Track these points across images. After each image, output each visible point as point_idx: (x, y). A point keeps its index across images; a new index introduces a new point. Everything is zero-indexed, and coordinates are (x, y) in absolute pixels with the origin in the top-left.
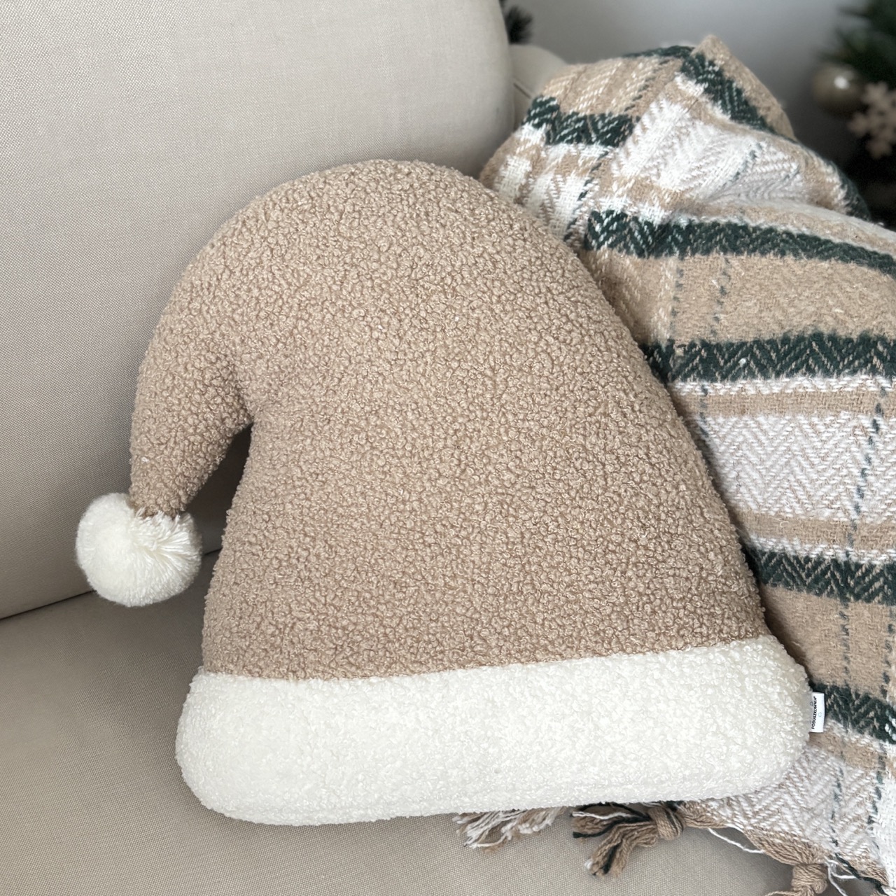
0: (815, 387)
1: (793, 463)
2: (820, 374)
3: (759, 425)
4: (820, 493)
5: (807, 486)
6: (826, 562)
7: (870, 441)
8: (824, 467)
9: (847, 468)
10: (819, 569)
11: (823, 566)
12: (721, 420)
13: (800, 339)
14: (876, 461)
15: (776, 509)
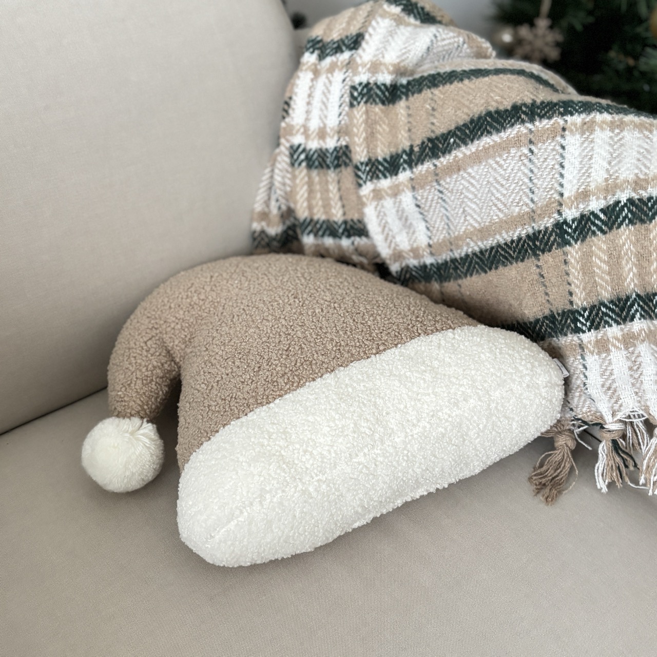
0: (494, 141)
1: (492, 189)
2: (494, 132)
3: (469, 174)
4: (511, 200)
5: (503, 199)
6: (523, 239)
7: (530, 160)
8: (509, 184)
9: (522, 180)
10: (520, 245)
11: (522, 242)
12: (448, 180)
13: (480, 118)
14: (536, 170)
15: (489, 220)
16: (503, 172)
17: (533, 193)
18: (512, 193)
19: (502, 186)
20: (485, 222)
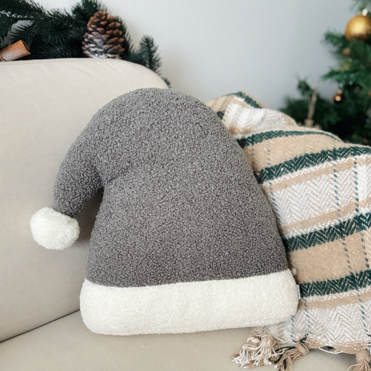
0: (310, 170)
1: (310, 198)
2: (311, 166)
3: (293, 189)
5: (317, 204)
6: (333, 227)
8: (321, 195)
9: (330, 192)
10: (331, 231)
11: (332, 229)
12: (279, 192)
13: (301, 157)
14: (339, 186)
15: (308, 217)
16: (317, 188)
17: (338, 199)
18: (324, 200)
19: (317, 196)
20: (305, 218)
